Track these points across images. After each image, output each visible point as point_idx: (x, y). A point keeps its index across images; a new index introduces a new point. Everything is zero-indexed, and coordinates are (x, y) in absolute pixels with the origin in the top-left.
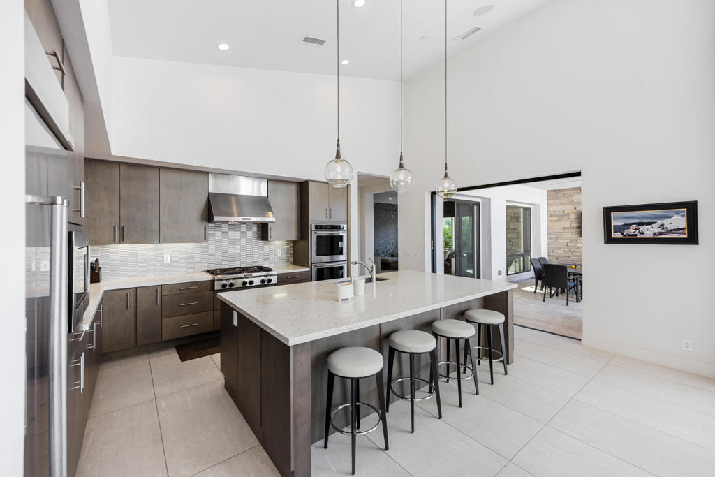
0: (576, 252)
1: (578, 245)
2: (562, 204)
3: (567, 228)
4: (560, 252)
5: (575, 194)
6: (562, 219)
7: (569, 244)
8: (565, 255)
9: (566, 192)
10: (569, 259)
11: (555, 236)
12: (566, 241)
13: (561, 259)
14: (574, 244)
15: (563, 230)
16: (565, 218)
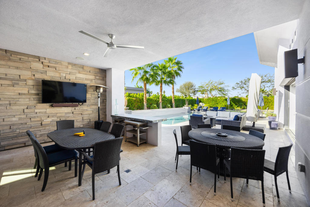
0: (35, 117)
1: (36, 111)
2: (17, 68)
3: (24, 94)
4: (14, 119)
5: (34, 61)
6: (18, 84)
7: (26, 111)
8: (20, 122)
9: (23, 57)
10: (26, 126)
11: (7, 102)
12: (23, 107)
13: (15, 127)
14: (32, 110)
15: (18, 96)
16: (20, 83)
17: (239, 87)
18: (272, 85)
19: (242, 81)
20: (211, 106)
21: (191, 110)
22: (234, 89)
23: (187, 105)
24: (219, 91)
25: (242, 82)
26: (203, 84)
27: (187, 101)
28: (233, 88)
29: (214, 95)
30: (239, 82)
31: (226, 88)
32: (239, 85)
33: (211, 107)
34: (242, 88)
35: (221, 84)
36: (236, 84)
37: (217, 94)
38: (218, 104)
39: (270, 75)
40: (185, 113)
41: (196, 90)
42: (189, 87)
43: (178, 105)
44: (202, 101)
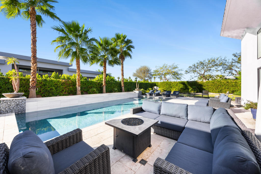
17: (191, 71)
18: (223, 69)
19: (195, 64)
20: (165, 89)
21: (143, 94)
22: (187, 73)
23: (137, 89)
24: (173, 75)
25: (194, 66)
26: (158, 68)
27: (138, 84)
28: (186, 71)
29: (168, 79)
30: (192, 66)
31: (179, 72)
32: (192, 68)
33: (165, 91)
34: (194, 71)
35: (175, 68)
36: (189, 68)
37: (171, 78)
38: (171, 87)
39: (221, 59)
40: (133, 98)
41: (151, 74)
42: (145, 71)
43: (130, 89)
44: (157, 85)
